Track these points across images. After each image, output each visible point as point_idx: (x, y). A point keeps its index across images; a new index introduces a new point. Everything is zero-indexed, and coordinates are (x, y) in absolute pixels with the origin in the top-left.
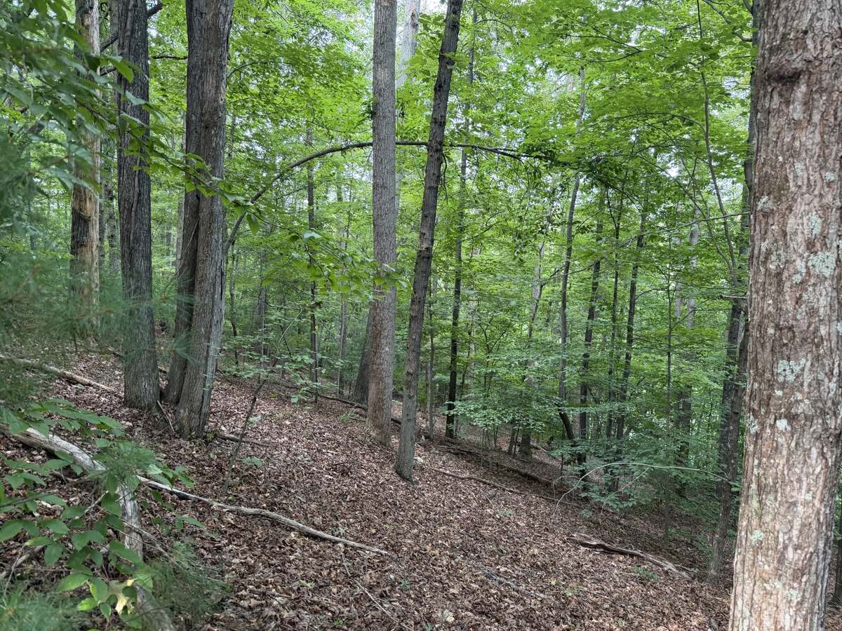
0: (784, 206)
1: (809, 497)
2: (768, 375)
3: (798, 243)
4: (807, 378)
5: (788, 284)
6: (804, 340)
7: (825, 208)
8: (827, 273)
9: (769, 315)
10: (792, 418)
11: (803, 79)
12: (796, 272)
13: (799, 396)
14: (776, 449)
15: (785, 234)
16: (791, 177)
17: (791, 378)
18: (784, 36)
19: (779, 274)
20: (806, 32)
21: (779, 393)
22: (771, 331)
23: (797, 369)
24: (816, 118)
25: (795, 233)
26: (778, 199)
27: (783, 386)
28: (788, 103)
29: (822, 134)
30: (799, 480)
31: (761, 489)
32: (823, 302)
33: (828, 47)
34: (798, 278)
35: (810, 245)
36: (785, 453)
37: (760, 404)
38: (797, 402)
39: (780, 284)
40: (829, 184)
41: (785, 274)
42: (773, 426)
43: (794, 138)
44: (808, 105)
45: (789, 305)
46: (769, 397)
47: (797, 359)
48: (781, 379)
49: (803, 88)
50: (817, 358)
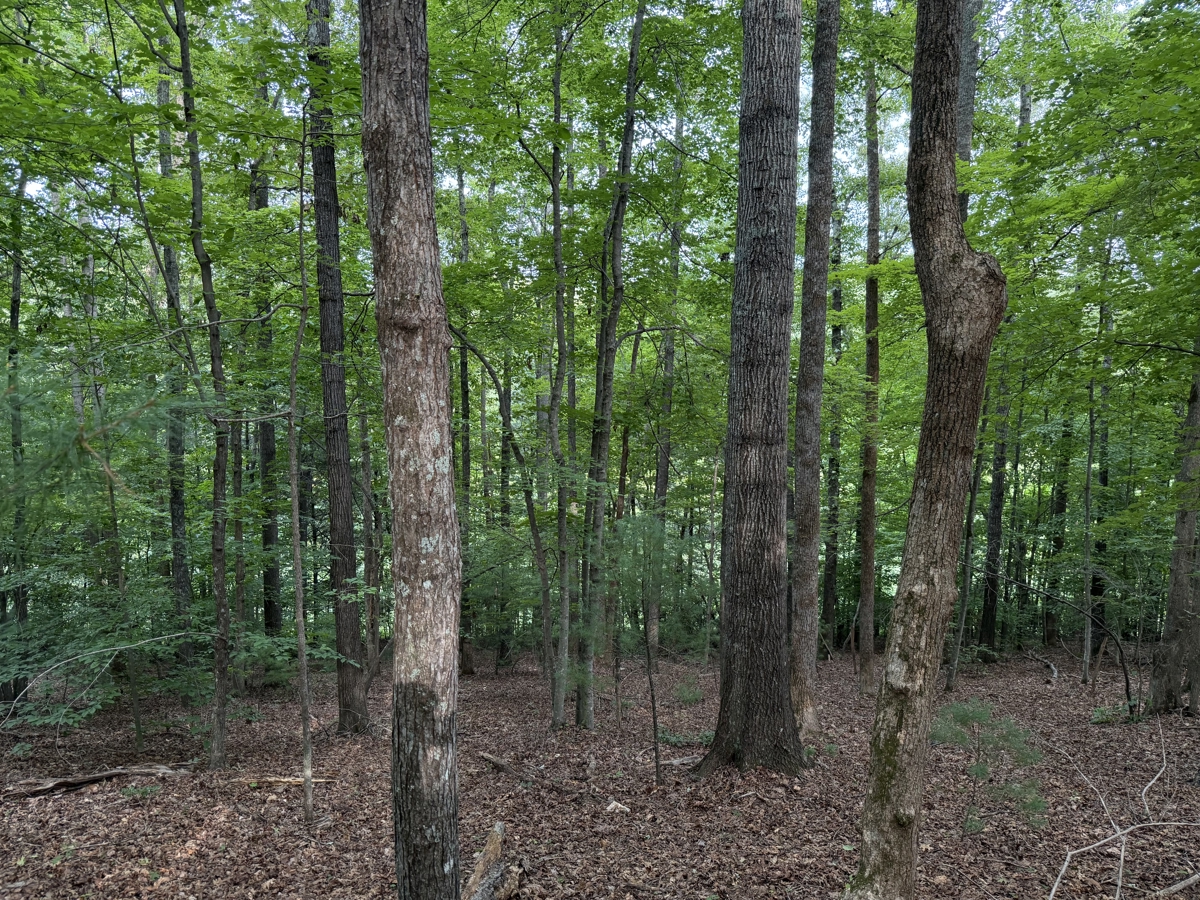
0: (416, 424)
1: (447, 632)
2: (414, 550)
3: (427, 451)
4: (441, 548)
5: (423, 482)
6: (437, 521)
7: (441, 426)
8: (446, 471)
9: (411, 506)
10: (433, 578)
11: (420, 332)
12: (428, 473)
13: (437, 562)
14: (425, 604)
15: (418, 445)
16: (419, 403)
17: (431, 550)
18: (403, 296)
19: (417, 475)
20: (418, 297)
21: (424, 562)
22: (414, 517)
23: (434, 542)
24: (431, 361)
25: (425, 445)
26: (410, 419)
27: (426, 557)
28: (410, 347)
29: (435, 373)
30: (441, 622)
31: (415, 636)
32: (445, 492)
33: (433, 311)
34: (429, 477)
35: (435, 453)
36: (431, 605)
37: (409, 573)
38: (436, 566)
39: (418, 481)
40: (442, 408)
41: (421, 474)
42: (420, 588)
43: (417, 374)
44: (425, 351)
45: (425, 497)
46: (417, 566)
47: (434, 536)
48: (424, 551)
49: (420, 338)
50: (446, 533)
